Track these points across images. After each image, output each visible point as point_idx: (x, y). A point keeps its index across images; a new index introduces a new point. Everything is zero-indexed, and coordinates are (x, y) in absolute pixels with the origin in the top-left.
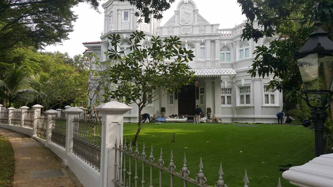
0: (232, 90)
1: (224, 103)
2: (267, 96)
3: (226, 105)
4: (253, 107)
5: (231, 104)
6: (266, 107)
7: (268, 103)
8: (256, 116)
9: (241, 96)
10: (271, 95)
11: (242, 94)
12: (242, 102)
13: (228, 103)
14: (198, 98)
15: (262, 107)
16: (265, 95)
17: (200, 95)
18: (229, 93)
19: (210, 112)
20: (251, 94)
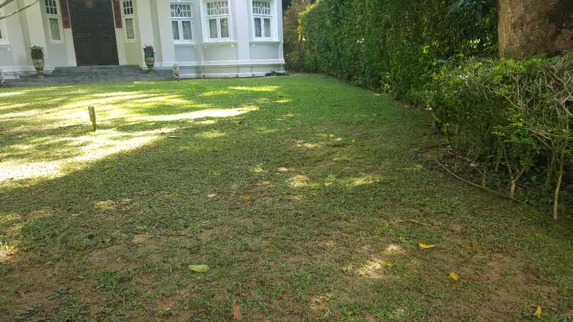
0: (191, 7)
1: (177, 37)
2: (258, 21)
3: (182, 41)
4: (236, 44)
5: (191, 39)
6: (258, 44)
7: (260, 35)
8: (241, 62)
9: (210, 21)
10: (265, 20)
11: (212, 17)
12: (213, 35)
13: (187, 37)
14: (119, 25)
15: (251, 44)
16: (256, 19)
17: (124, 17)
18: (185, 16)
19: (153, 56)
20: (229, 16)
